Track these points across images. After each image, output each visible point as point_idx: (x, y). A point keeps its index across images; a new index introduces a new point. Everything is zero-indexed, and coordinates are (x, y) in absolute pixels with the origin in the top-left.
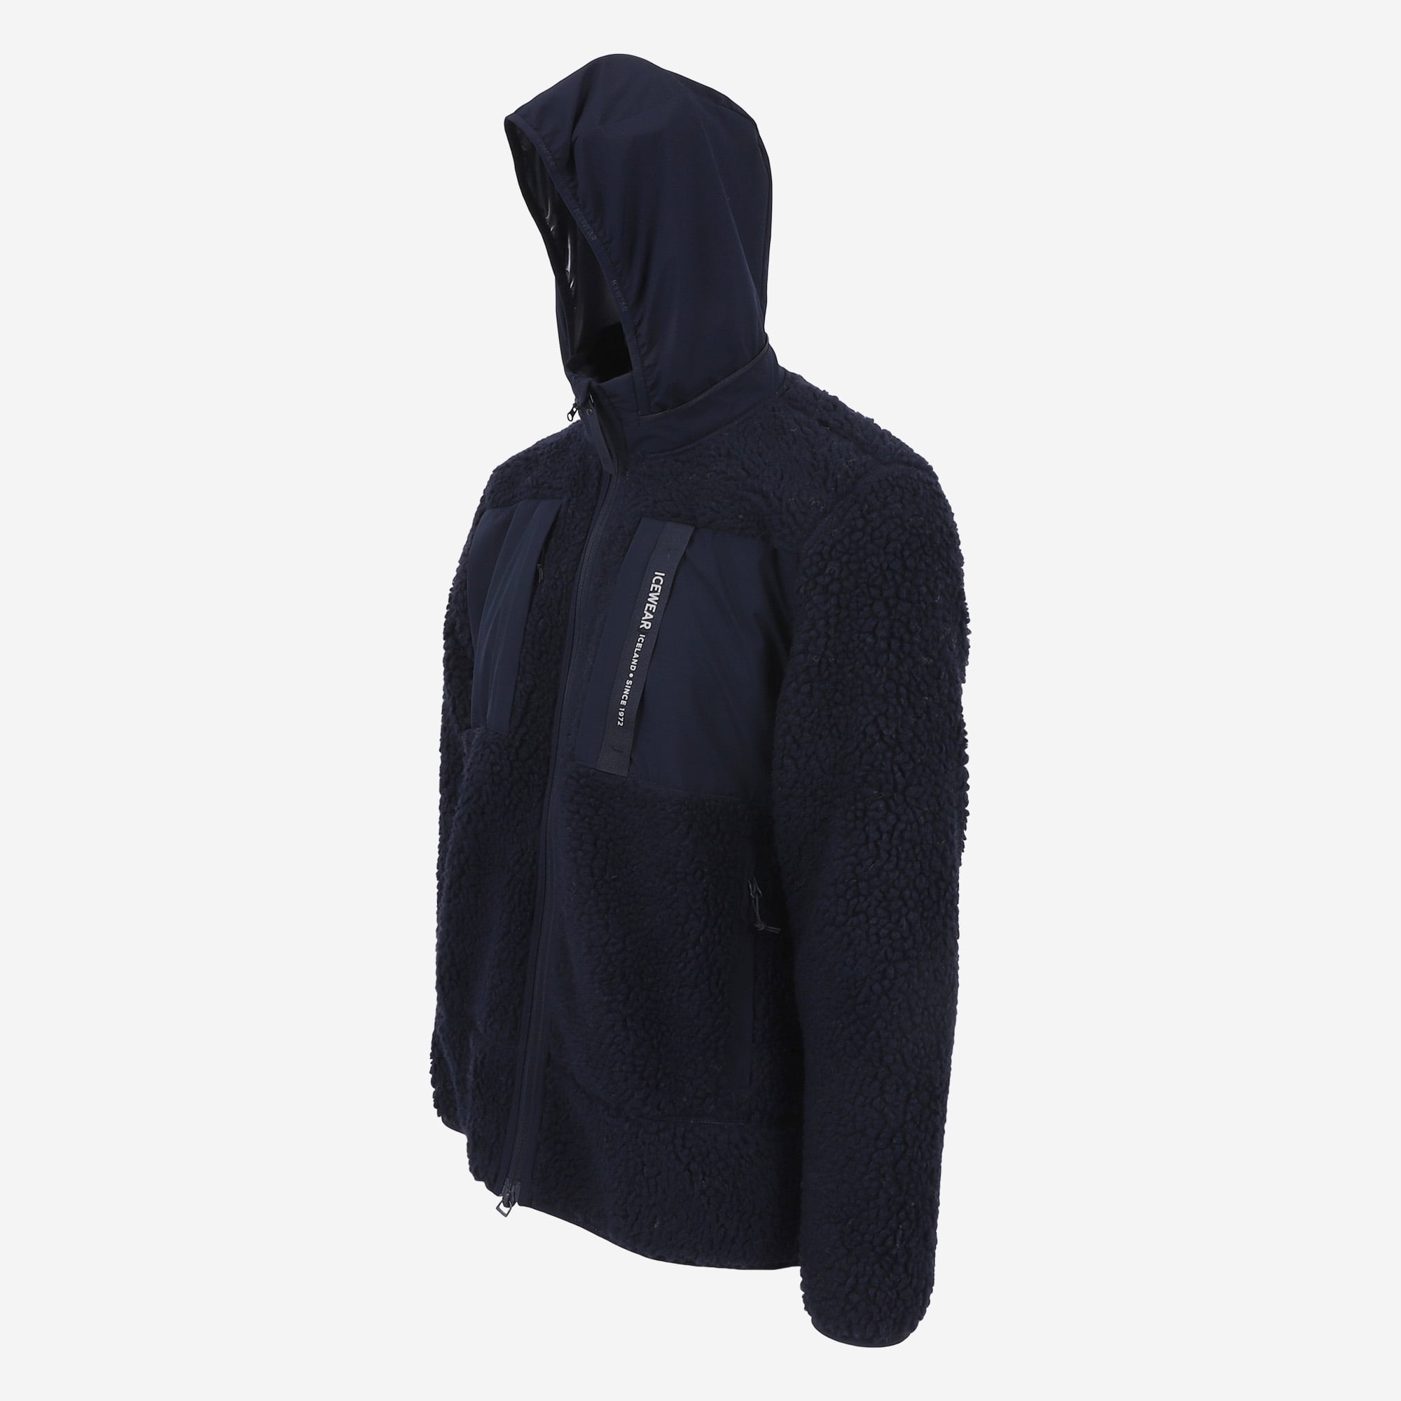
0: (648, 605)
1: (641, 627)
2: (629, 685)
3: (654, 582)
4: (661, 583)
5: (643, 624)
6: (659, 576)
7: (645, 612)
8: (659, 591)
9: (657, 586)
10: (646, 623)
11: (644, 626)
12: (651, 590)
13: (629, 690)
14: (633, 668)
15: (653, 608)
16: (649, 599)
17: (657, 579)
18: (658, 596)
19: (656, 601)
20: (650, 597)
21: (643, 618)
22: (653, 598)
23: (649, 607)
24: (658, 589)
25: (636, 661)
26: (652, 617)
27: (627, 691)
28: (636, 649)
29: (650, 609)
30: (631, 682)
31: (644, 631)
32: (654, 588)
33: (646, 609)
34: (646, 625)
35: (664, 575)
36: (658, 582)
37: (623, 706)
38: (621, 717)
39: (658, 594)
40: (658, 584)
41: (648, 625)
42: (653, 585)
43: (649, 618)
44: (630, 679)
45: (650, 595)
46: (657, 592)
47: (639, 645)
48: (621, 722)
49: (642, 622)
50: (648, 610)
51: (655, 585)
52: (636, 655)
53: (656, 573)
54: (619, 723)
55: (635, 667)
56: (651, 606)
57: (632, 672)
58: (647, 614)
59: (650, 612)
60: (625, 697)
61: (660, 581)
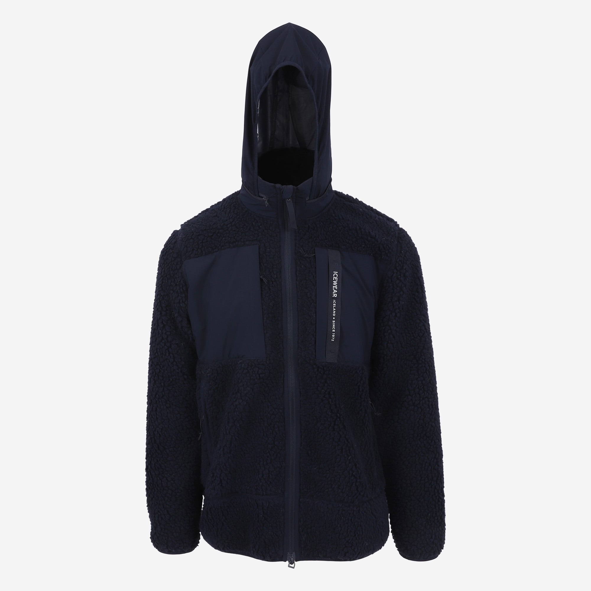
0: (333, 286)
1: (333, 296)
2: (334, 323)
3: (334, 276)
4: (337, 276)
5: (334, 295)
6: (336, 273)
7: (333, 290)
8: (337, 280)
9: (335, 278)
10: (335, 294)
11: (334, 296)
12: (334, 280)
13: (334, 325)
14: (334, 315)
15: (336, 288)
16: (334, 284)
17: (335, 275)
18: (336, 282)
19: (336, 284)
20: (334, 283)
21: (333, 293)
22: (335, 283)
23: (334, 287)
24: (336, 279)
25: (335, 312)
26: (337, 291)
27: (334, 326)
28: (334, 307)
29: (335, 288)
30: (334, 321)
31: (334, 298)
32: (335, 279)
33: (333, 288)
34: (335, 295)
35: (337, 272)
36: (335, 276)
37: (334, 332)
38: (333, 337)
39: (337, 281)
40: (336, 277)
41: (336, 295)
42: (334, 278)
43: (335, 292)
44: (334, 320)
45: (334, 282)
46: (336, 280)
47: (334, 305)
48: (333, 339)
49: (333, 294)
50: (334, 289)
51: (335, 277)
52: (334, 309)
53: (334, 272)
54: (332, 340)
55: (335, 314)
56: (335, 287)
57: (334, 317)
58: (334, 290)
59: (335, 289)
60: (334, 328)
61: (336, 275)
